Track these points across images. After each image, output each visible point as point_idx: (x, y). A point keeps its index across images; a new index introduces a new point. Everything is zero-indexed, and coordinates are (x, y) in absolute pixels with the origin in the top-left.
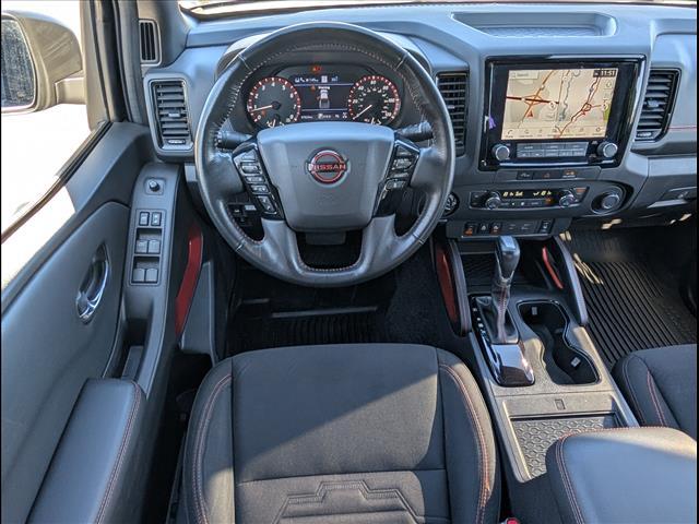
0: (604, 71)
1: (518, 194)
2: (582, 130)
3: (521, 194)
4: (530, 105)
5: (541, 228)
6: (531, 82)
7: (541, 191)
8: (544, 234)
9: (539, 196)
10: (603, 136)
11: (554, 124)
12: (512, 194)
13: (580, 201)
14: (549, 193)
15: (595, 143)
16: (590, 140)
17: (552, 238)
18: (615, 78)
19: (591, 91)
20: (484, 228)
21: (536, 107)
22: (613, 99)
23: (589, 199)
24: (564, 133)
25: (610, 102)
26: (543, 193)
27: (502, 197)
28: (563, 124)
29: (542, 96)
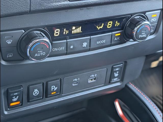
3: (79, 30)
5: (112, 76)
8: (116, 84)
12: (66, 32)
14: (117, 24)
17: (126, 86)
20: (36, 92)
27: (52, 38)
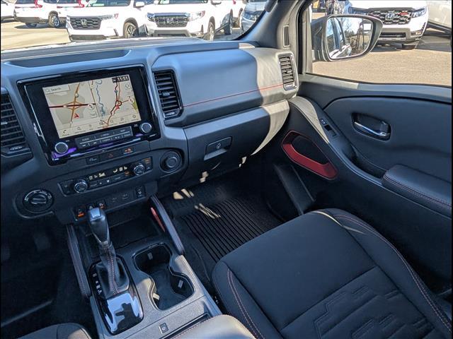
0: (119, 77)
1: (101, 175)
2: (122, 119)
4: (73, 110)
5: (137, 194)
6: (65, 93)
7: (118, 168)
8: (143, 198)
9: (119, 172)
10: (140, 120)
11: (99, 119)
12: (96, 177)
13: (152, 167)
14: (125, 168)
15: (136, 125)
16: (132, 124)
18: (130, 81)
19: (116, 92)
21: (77, 110)
22: (135, 95)
23: (157, 164)
24: (110, 123)
25: (134, 97)
26: (121, 169)
27: (88, 180)
28: (106, 118)
29: (79, 101)
